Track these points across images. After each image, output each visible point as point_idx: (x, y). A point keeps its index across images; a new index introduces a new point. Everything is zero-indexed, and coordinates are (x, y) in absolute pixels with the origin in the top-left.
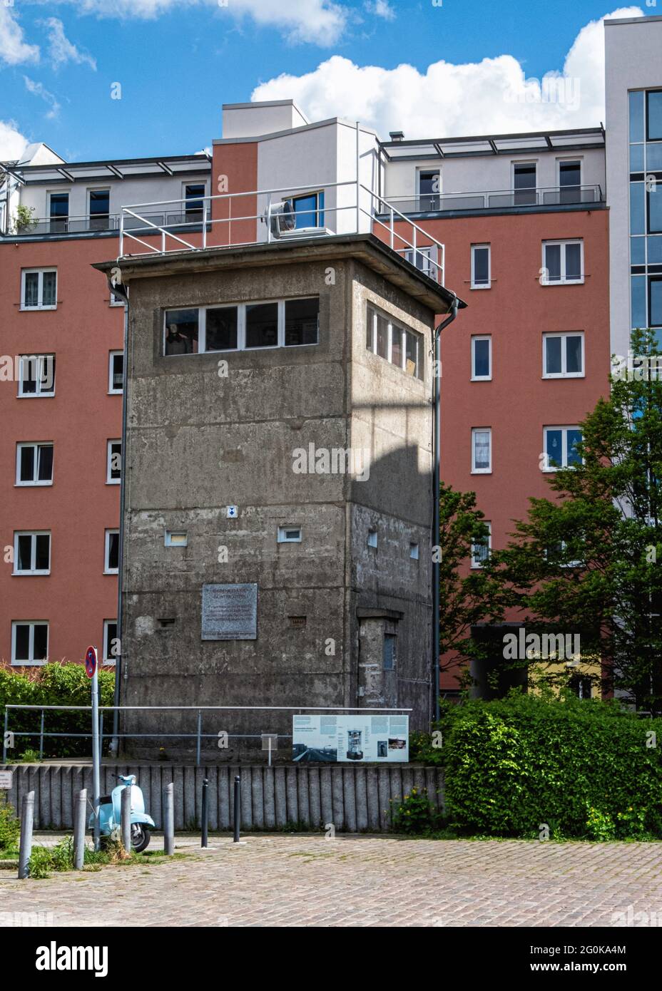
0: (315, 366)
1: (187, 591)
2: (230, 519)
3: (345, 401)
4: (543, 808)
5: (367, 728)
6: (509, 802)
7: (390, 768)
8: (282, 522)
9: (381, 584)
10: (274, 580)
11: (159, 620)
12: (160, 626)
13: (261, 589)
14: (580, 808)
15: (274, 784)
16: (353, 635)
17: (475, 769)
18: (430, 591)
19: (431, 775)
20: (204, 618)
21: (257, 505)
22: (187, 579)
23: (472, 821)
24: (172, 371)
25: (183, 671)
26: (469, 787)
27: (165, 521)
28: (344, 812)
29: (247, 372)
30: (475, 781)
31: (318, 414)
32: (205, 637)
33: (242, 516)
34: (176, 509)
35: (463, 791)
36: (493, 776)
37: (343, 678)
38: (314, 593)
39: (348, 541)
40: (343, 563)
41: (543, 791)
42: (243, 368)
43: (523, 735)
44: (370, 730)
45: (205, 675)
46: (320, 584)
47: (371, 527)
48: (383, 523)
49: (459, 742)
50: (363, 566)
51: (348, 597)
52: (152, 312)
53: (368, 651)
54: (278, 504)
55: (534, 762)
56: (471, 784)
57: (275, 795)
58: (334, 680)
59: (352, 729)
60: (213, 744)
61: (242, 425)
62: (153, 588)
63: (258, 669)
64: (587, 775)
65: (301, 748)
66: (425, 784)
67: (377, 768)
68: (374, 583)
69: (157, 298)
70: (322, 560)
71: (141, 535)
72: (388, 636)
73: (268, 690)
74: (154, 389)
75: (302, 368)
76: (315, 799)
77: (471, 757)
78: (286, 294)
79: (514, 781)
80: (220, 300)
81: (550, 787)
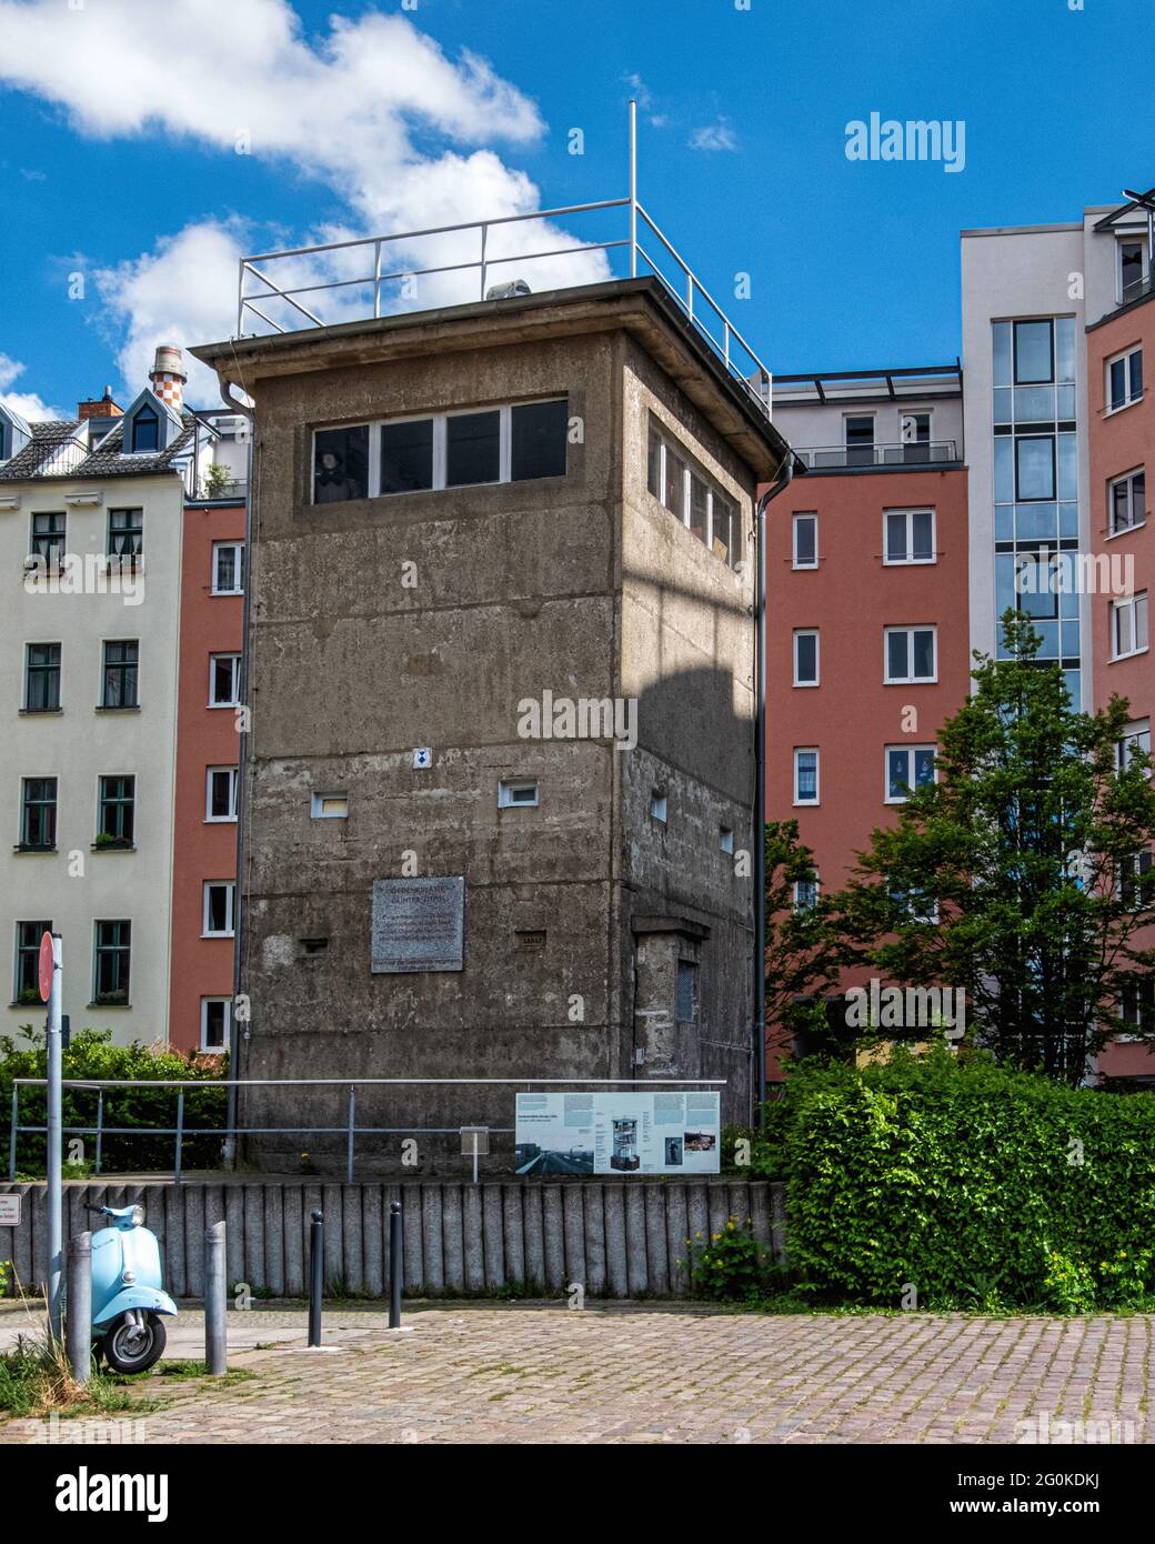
0: (561, 511)
1: (348, 893)
2: (419, 769)
3: (611, 569)
4: (966, 1254)
5: (646, 1115)
6: (905, 1243)
7: (687, 1185)
8: (505, 775)
9: (673, 884)
10: (492, 871)
11: (302, 941)
12: (304, 952)
13: (469, 886)
14: (1033, 1253)
15: (482, 1214)
16: (625, 961)
17: (842, 1184)
18: (751, 907)
19: (759, 1197)
20: (375, 938)
21: (463, 746)
22: (348, 872)
23: (836, 1279)
24: (324, 527)
25: (342, 1025)
26: (832, 1217)
27: (312, 776)
28: (606, 1263)
29: (448, 524)
30: (842, 1206)
31: (567, 591)
32: (377, 969)
33: (439, 765)
34: (330, 756)
35: (821, 1226)
36: (874, 1199)
37: (609, 1033)
38: (560, 892)
39: (616, 802)
40: (607, 840)
41: (965, 1223)
42: (441, 518)
43: (929, 1122)
44: (651, 1119)
45: (378, 1031)
46: (569, 876)
47: (657, 787)
48: (676, 784)
49: (812, 1136)
50: (643, 848)
51: (616, 897)
52: (292, 431)
53: (650, 989)
54: (498, 744)
55: (948, 1171)
56: (835, 1212)
57: (483, 1234)
58: (593, 1036)
59: (619, 1117)
60: (391, 1146)
61: (439, 614)
62: (293, 889)
63: (465, 1019)
64: (1044, 1193)
65: (530, 1151)
66: (750, 1212)
67: (664, 1185)
68: (661, 880)
69: (301, 408)
70: (573, 835)
71: (273, 801)
72: (684, 965)
73: (481, 1055)
74: (295, 559)
75: (540, 515)
76: (554, 1240)
77: (836, 1164)
78: (513, 394)
79: (912, 1206)
80: (403, 408)
81: (978, 1217)
